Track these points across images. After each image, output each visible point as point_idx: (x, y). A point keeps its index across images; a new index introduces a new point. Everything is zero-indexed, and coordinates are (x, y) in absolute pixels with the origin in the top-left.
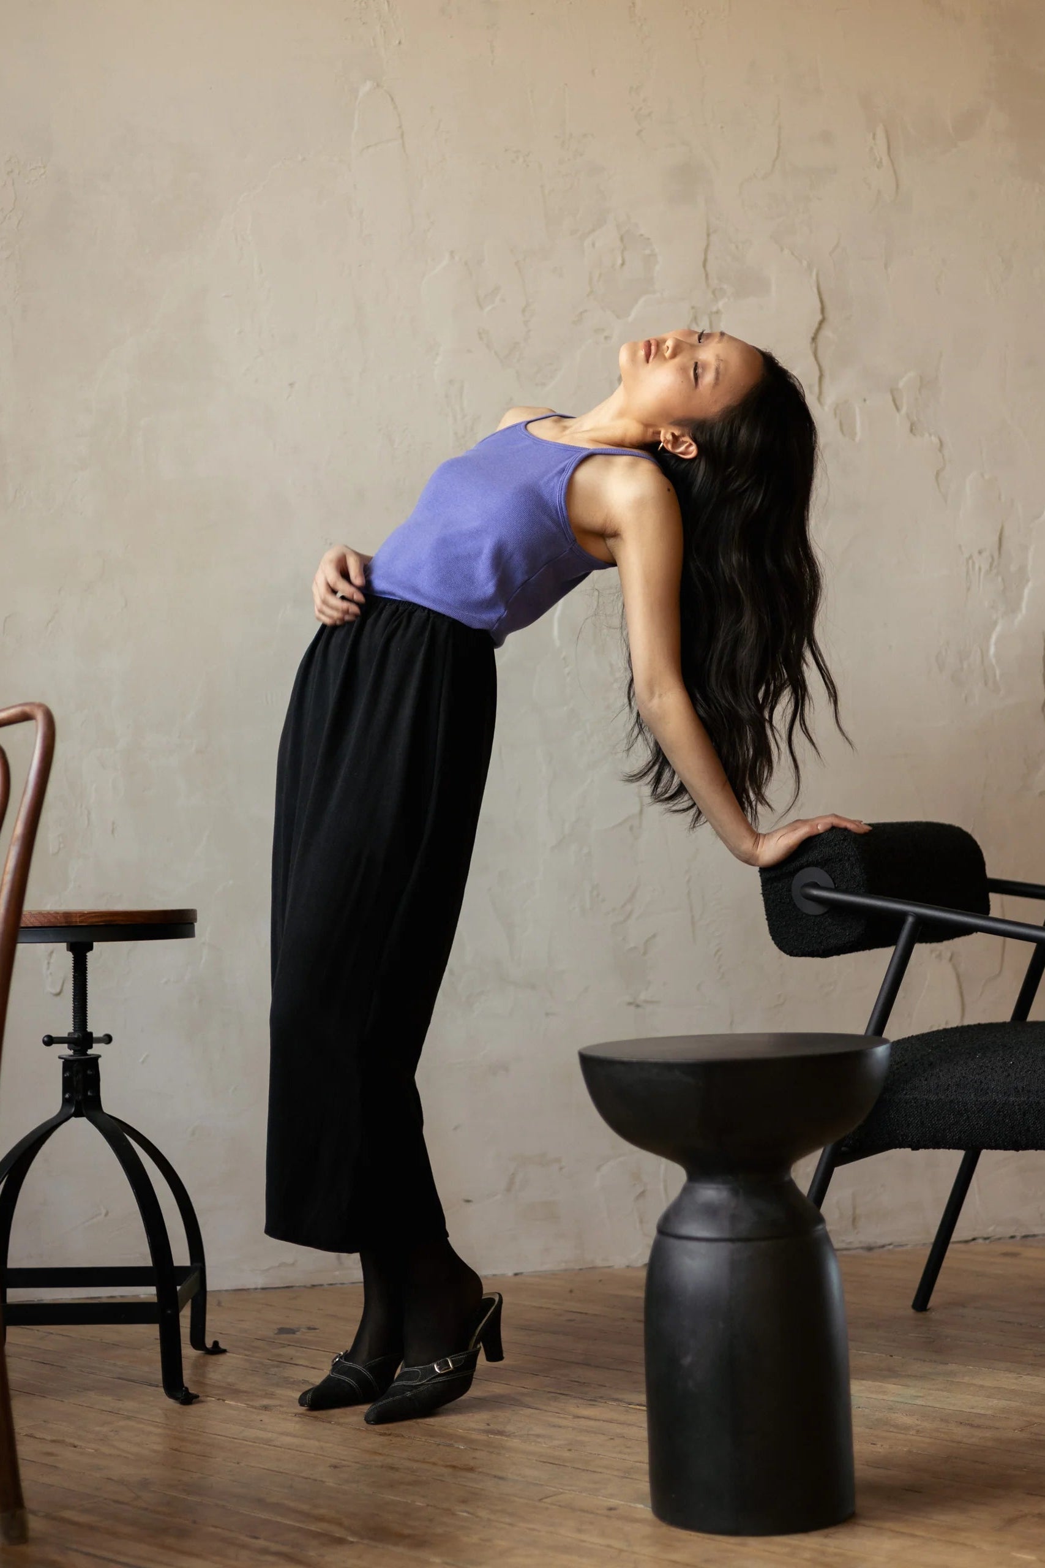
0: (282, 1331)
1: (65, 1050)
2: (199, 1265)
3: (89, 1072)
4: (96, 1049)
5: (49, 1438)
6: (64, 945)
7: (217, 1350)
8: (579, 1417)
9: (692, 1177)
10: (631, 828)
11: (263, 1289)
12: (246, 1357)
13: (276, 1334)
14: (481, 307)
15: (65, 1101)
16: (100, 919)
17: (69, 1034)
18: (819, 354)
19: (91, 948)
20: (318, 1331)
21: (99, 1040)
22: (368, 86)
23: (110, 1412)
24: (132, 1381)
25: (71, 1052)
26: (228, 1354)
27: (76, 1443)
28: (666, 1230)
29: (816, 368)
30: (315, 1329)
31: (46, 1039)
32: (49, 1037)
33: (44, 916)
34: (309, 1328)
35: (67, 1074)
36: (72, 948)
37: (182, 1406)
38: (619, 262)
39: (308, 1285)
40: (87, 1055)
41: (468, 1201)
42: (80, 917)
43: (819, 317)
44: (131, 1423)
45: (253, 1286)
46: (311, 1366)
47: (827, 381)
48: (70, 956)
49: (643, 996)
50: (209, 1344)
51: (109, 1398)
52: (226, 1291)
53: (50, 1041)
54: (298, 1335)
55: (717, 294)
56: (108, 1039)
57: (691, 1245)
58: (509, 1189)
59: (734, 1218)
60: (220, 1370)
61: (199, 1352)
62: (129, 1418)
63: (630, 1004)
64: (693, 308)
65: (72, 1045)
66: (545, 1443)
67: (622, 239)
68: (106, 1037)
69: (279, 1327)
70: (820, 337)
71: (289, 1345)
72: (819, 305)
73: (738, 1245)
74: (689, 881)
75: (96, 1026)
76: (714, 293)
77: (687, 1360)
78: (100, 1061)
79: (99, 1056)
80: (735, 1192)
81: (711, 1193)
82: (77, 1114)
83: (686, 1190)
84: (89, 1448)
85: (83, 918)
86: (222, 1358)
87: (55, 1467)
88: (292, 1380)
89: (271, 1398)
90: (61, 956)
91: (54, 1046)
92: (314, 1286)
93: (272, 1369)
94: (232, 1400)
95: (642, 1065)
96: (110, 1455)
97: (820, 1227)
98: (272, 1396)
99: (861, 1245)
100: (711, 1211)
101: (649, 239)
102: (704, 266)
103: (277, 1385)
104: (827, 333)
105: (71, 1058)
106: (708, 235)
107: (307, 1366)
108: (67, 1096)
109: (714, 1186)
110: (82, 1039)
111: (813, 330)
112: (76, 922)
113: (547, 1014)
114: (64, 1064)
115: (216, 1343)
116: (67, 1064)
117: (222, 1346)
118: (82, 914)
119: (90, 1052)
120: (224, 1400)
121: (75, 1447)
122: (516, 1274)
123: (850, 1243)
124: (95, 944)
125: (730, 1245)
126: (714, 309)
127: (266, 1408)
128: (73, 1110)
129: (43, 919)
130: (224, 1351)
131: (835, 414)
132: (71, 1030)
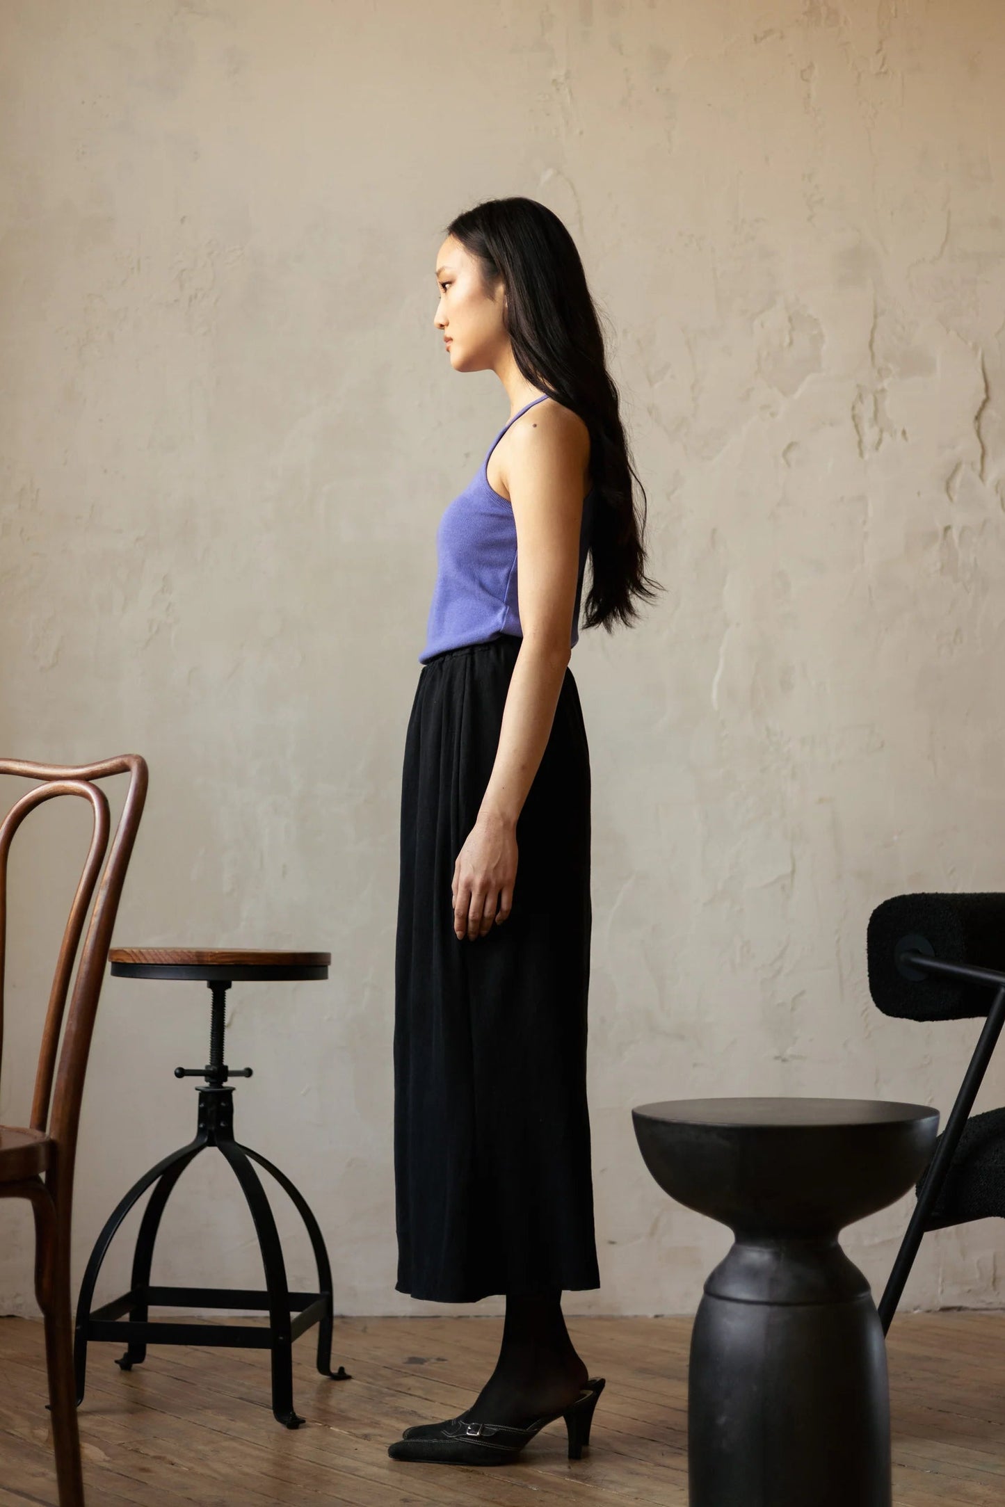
0: (413, 1360)
1: (202, 1082)
2: (327, 1293)
3: (223, 1104)
4: (230, 1082)
5: (152, 1454)
6: (205, 983)
7: (342, 1376)
8: (660, 1465)
9: (739, 1239)
10: (783, 888)
11: (412, 1317)
12: (367, 1385)
13: (405, 1363)
14: (651, 383)
15: (200, 1131)
16: (228, 960)
17: (207, 1067)
18: (983, 431)
19: (229, 986)
20: (446, 1362)
21: (237, 1074)
22: (550, 173)
23: (219, 1431)
24: (252, 1402)
25: (207, 1084)
26: (353, 1381)
27: (176, 1460)
28: (712, 1290)
29: (979, 445)
30: (443, 1360)
31: (178, 1071)
32: (181, 1069)
33: (178, 955)
34: (439, 1359)
35: (202, 1105)
36: (212, 985)
37: (289, 1430)
38: (787, 340)
39: (455, 1316)
40: (222, 1087)
41: (612, 1243)
42: (211, 956)
43: (983, 396)
44: (234, 1444)
45: (403, 1314)
46: (425, 1397)
47: (988, 459)
48: (210, 992)
49: (789, 1052)
50: (334, 1369)
51: (223, 1418)
52: (376, 1317)
53: (181, 1073)
54: (425, 1366)
55: (882, 373)
56: (248, 1073)
57: (730, 1306)
58: (652, 1234)
59: (773, 1281)
60: (342, 1395)
61: (326, 1377)
62: (234, 1439)
63: (777, 1058)
64: (858, 386)
65: (208, 1078)
66: (615, 1490)
67: (790, 320)
68: (247, 1072)
69: (411, 1355)
70: (985, 414)
71: (413, 1375)
72: (983, 385)
73: (775, 1309)
74: (838, 941)
75: (232, 1060)
76: (879, 371)
77: (722, 1420)
78: (234, 1094)
79: (234, 1089)
80: (777, 1255)
81: (757, 1256)
82: (211, 1144)
83: (733, 1251)
84: (184, 1467)
85: (214, 957)
86: (347, 1385)
87: (145, 1483)
88: (402, 1410)
89: (375, 1427)
90: (200, 991)
91: (185, 1078)
92: (460, 1317)
93: (387, 1398)
94: (337, 1426)
95: (682, 1127)
96: (202, 1474)
97: (863, 1295)
98: (375, 1424)
99: (1001, 1306)
100: (753, 1273)
101: (815, 320)
102: (871, 345)
103: (386, 1414)
104: (990, 412)
105: (208, 1090)
106: (875, 317)
107: (420, 1397)
108: (201, 1126)
109: (758, 1249)
110: (218, 1072)
111: (977, 409)
112: (208, 961)
113: (695, 1065)
114: (200, 1095)
115: (342, 1369)
116: (204, 1096)
117: (348, 1372)
118: (213, 955)
119: (225, 1084)
120: (329, 1427)
121: (173, 1464)
122: (657, 1316)
123: (991, 1303)
124: (234, 983)
125: (767, 1309)
126: (879, 387)
127: (366, 1437)
128: (206, 1140)
129: (177, 957)
130: (349, 1377)
131: (997, 492)
132: (208, 1063)
